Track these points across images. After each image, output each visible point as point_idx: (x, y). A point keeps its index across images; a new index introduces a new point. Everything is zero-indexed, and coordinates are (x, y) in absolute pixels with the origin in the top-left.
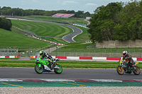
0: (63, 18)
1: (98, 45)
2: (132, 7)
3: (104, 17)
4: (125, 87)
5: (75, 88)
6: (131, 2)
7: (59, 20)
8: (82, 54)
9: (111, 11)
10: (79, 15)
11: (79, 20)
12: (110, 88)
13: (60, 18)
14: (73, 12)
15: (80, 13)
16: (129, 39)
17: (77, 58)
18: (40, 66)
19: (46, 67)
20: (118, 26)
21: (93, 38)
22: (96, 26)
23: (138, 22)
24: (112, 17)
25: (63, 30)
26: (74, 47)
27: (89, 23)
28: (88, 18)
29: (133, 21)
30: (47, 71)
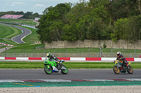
0: (12, 20)
1: (47, 46)
2: (80, 7)
3: (53, 18)
4: (74, 87)
5: (24, 88)
6: (79, 3)
7: (8, 22)
8: (32, 55)
9: (60, 11)
10: (28, 16)
11: (28, 21)
12: (60, 88)
13: (9, 19)
14: (21, 13)
15: (29, 14)
16: (78, 39)
17: (26, 59)
18: (49, 67)
19: (54, 68)
20: (67, 27)
21: (42, 39)
22: (45, 26)
23: (86, 23)
24: (60, 17)
25: (12, 31)
26: (23, 48)
27: (38, 24)
28: (37, 19)
29: (82, 21)
30: (55, 71)
